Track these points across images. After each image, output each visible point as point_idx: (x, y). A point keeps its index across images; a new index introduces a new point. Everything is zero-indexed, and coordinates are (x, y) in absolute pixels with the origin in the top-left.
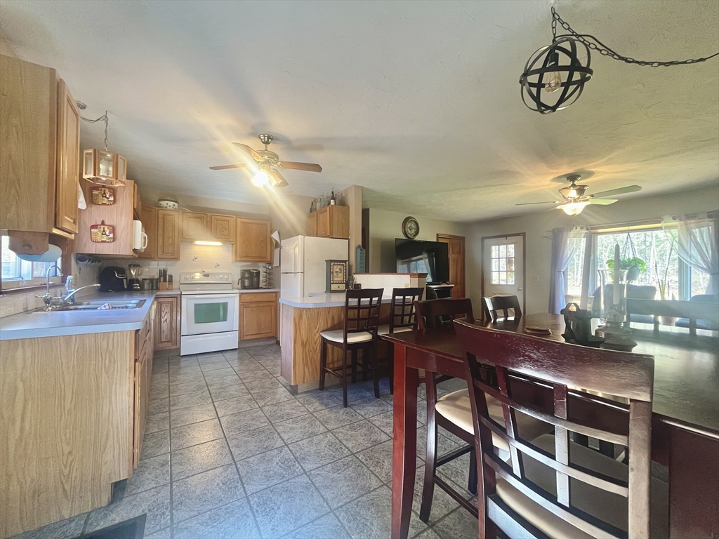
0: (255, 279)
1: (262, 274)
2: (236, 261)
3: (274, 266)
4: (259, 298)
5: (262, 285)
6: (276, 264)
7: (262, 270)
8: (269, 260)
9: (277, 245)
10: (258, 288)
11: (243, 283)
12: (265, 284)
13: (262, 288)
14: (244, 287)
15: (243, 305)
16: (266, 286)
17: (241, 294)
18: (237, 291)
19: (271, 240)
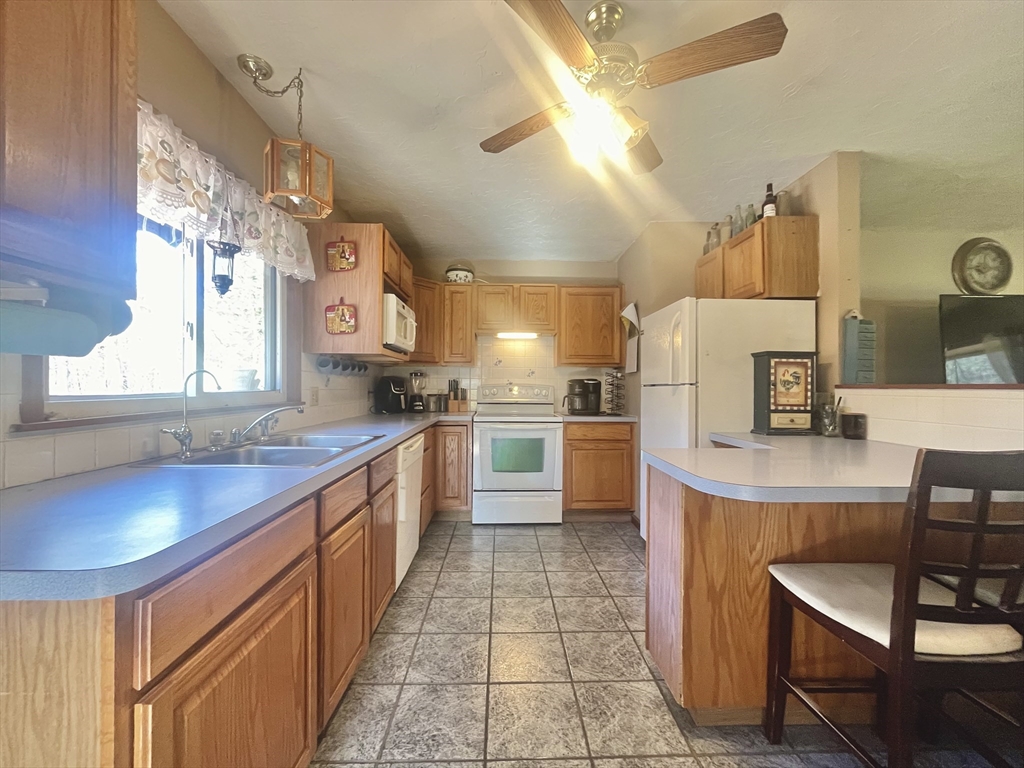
0: (592, 397)
1: (604, 387)
2: (560, 364)
3: (627, 371)
4: (600, 433)
5: (605, 407)
6: (630, 367)
7: (604, 380)
8: (618, 361)
9: (633, 331)
10: (597, 413)
11: (571, 403)
12: (610, 406)
13: (604, 414)
14: (573, 412)
15: (570, 445)
16: (612, 409)
17: (567, 424)
18: (560, 419)
19: (621, 323)
